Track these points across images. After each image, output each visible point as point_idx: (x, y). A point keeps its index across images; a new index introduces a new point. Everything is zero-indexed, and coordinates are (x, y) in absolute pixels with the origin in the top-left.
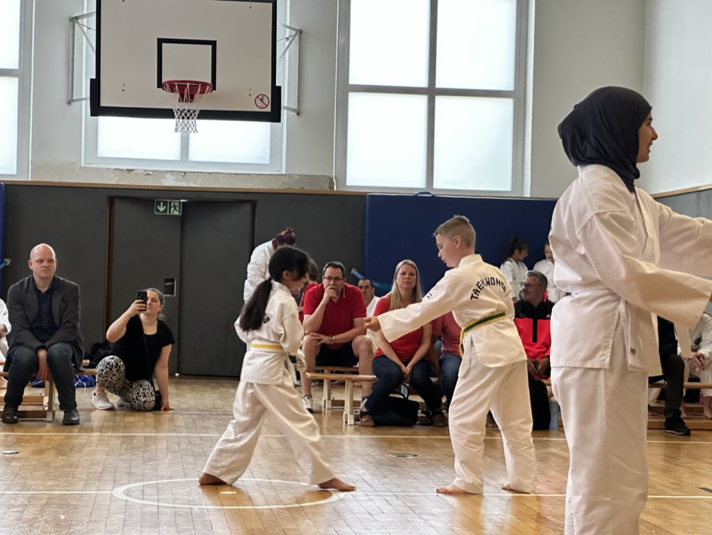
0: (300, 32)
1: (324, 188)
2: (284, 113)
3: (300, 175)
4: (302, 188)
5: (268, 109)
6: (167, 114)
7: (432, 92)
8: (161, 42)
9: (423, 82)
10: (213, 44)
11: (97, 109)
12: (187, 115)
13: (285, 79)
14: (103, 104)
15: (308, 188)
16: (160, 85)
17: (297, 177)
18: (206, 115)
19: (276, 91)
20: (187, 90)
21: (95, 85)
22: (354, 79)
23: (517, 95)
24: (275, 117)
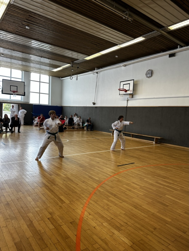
1: (28, 103)
5: (24, 94)
6: (12, 94)
7: (40, 93)
8: (11, 86)
9: (39, 92)
10: (17, 86)
11: (2, 93)
12: (15, 95)
14: (3, 93)
15: (26, 103)
16: (10, 91)
18: (17, 95)
19: (25, 93)
20: (14, 92)
21: (2, 91)
22: (31, 91)
23: (49, 94)
24: (24, 95)
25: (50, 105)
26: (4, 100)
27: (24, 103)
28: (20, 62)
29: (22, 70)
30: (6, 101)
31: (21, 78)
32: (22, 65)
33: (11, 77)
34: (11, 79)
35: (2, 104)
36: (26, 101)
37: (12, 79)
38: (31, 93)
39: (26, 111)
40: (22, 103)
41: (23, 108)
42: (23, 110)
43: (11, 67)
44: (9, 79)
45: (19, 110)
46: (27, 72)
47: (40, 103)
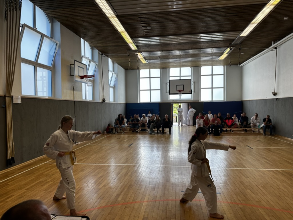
0: (194, 82)
1: (198, 101)
2: (192, 93)
6: (178, 94)
7: (212, 88)
8: (177, 85)
10: (183, 85)
11: (170, 94)
12: (180, 94)
13: (192, 89)
15: (196, 101)
16: (177, 90)
18: (183, 94)
20: (180, 91)
22: (201, 87)
23: (224, 88)
24: (191, 93)
25: (226, 101)
26: (173, 100)
27: (194, 101)
28: (189, 59)
29: (191, 66)
30: (176, 101)
31: (190, 75)
32: (191, 62)
33: (180, 76)
34: (180, 78)
35: (172, 105)
36: (196, 99)
37: (182, 78)
38: (201, 90)
39: (194, 110)
40: (192, 101)
41: (192, 107)
42: (192, 109)
43: (180, 66)
44: (178, 78)
45: (188, 109)
46: (196, 67)
47: (213, 100)
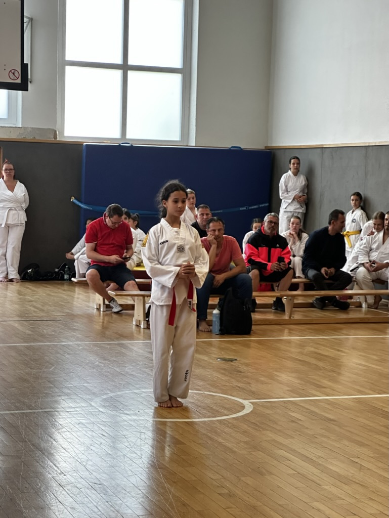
0: (31, 20)
1: (50, 139)
3: (32, 128)
4: (34, 138)
17: (30, 129)
19: (24, 67)
23: (185, 71)
25: (192, 143)
27: (29, 138)
36: (39, 123)
38: (68, 69)
